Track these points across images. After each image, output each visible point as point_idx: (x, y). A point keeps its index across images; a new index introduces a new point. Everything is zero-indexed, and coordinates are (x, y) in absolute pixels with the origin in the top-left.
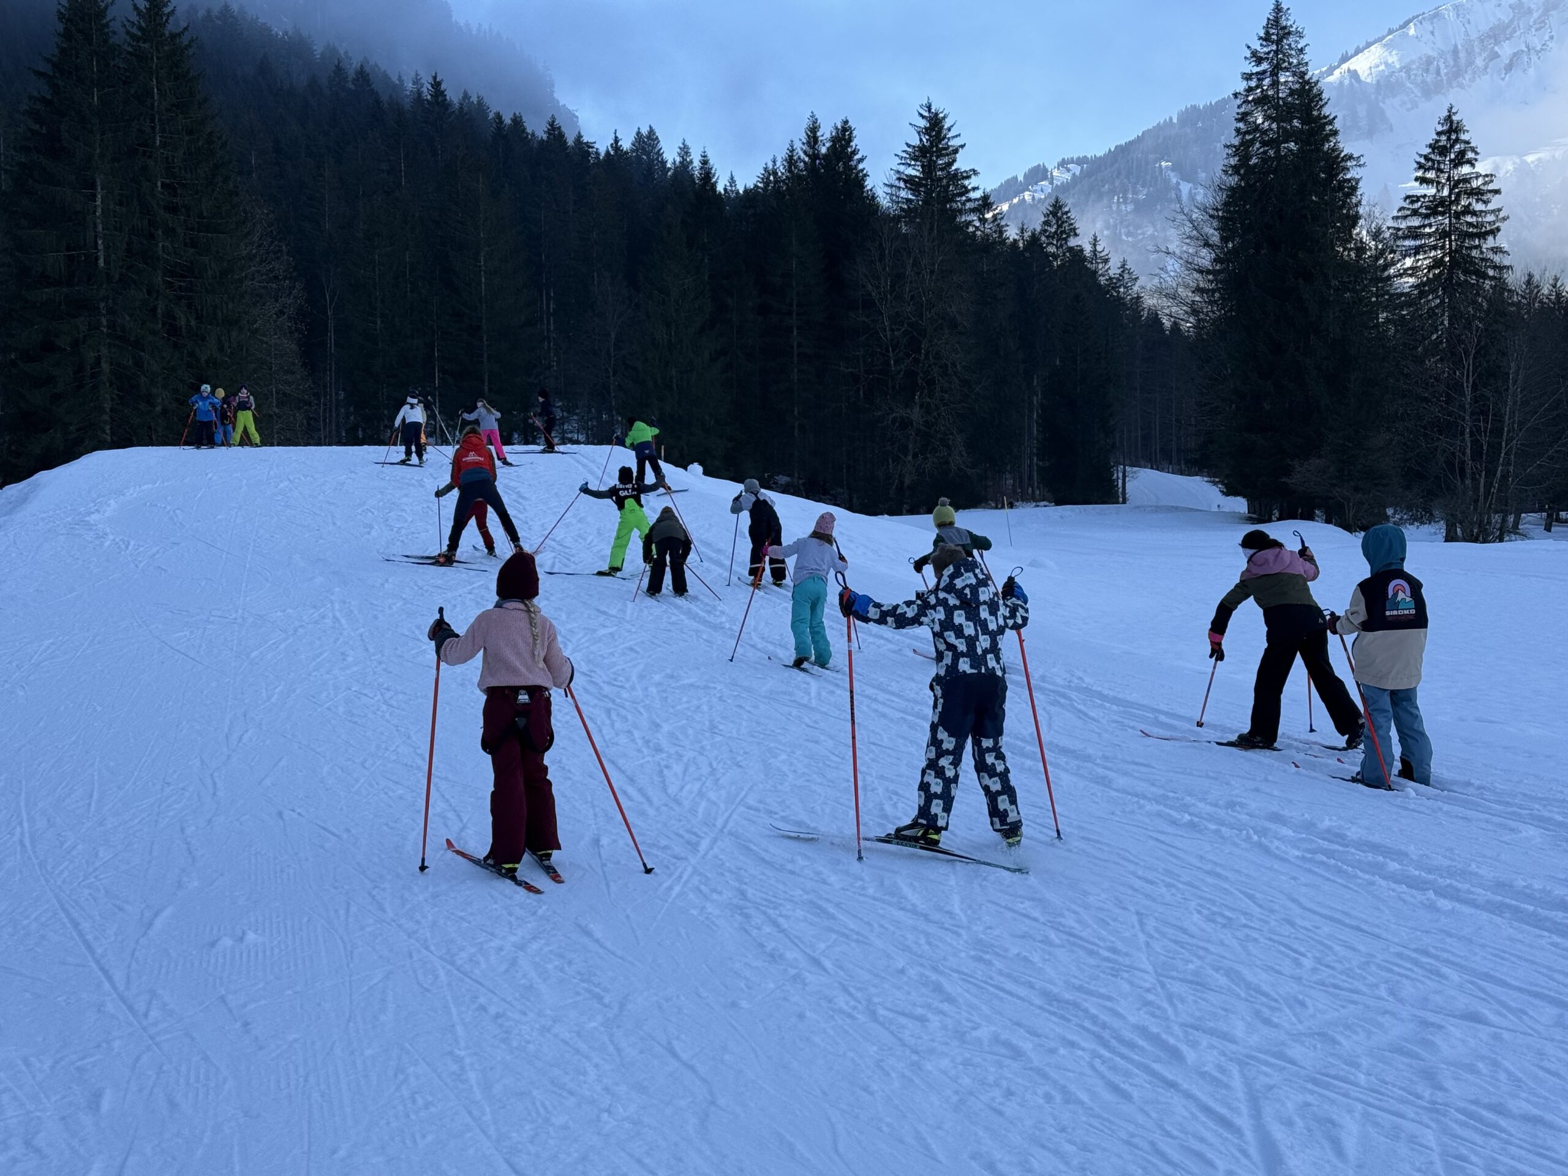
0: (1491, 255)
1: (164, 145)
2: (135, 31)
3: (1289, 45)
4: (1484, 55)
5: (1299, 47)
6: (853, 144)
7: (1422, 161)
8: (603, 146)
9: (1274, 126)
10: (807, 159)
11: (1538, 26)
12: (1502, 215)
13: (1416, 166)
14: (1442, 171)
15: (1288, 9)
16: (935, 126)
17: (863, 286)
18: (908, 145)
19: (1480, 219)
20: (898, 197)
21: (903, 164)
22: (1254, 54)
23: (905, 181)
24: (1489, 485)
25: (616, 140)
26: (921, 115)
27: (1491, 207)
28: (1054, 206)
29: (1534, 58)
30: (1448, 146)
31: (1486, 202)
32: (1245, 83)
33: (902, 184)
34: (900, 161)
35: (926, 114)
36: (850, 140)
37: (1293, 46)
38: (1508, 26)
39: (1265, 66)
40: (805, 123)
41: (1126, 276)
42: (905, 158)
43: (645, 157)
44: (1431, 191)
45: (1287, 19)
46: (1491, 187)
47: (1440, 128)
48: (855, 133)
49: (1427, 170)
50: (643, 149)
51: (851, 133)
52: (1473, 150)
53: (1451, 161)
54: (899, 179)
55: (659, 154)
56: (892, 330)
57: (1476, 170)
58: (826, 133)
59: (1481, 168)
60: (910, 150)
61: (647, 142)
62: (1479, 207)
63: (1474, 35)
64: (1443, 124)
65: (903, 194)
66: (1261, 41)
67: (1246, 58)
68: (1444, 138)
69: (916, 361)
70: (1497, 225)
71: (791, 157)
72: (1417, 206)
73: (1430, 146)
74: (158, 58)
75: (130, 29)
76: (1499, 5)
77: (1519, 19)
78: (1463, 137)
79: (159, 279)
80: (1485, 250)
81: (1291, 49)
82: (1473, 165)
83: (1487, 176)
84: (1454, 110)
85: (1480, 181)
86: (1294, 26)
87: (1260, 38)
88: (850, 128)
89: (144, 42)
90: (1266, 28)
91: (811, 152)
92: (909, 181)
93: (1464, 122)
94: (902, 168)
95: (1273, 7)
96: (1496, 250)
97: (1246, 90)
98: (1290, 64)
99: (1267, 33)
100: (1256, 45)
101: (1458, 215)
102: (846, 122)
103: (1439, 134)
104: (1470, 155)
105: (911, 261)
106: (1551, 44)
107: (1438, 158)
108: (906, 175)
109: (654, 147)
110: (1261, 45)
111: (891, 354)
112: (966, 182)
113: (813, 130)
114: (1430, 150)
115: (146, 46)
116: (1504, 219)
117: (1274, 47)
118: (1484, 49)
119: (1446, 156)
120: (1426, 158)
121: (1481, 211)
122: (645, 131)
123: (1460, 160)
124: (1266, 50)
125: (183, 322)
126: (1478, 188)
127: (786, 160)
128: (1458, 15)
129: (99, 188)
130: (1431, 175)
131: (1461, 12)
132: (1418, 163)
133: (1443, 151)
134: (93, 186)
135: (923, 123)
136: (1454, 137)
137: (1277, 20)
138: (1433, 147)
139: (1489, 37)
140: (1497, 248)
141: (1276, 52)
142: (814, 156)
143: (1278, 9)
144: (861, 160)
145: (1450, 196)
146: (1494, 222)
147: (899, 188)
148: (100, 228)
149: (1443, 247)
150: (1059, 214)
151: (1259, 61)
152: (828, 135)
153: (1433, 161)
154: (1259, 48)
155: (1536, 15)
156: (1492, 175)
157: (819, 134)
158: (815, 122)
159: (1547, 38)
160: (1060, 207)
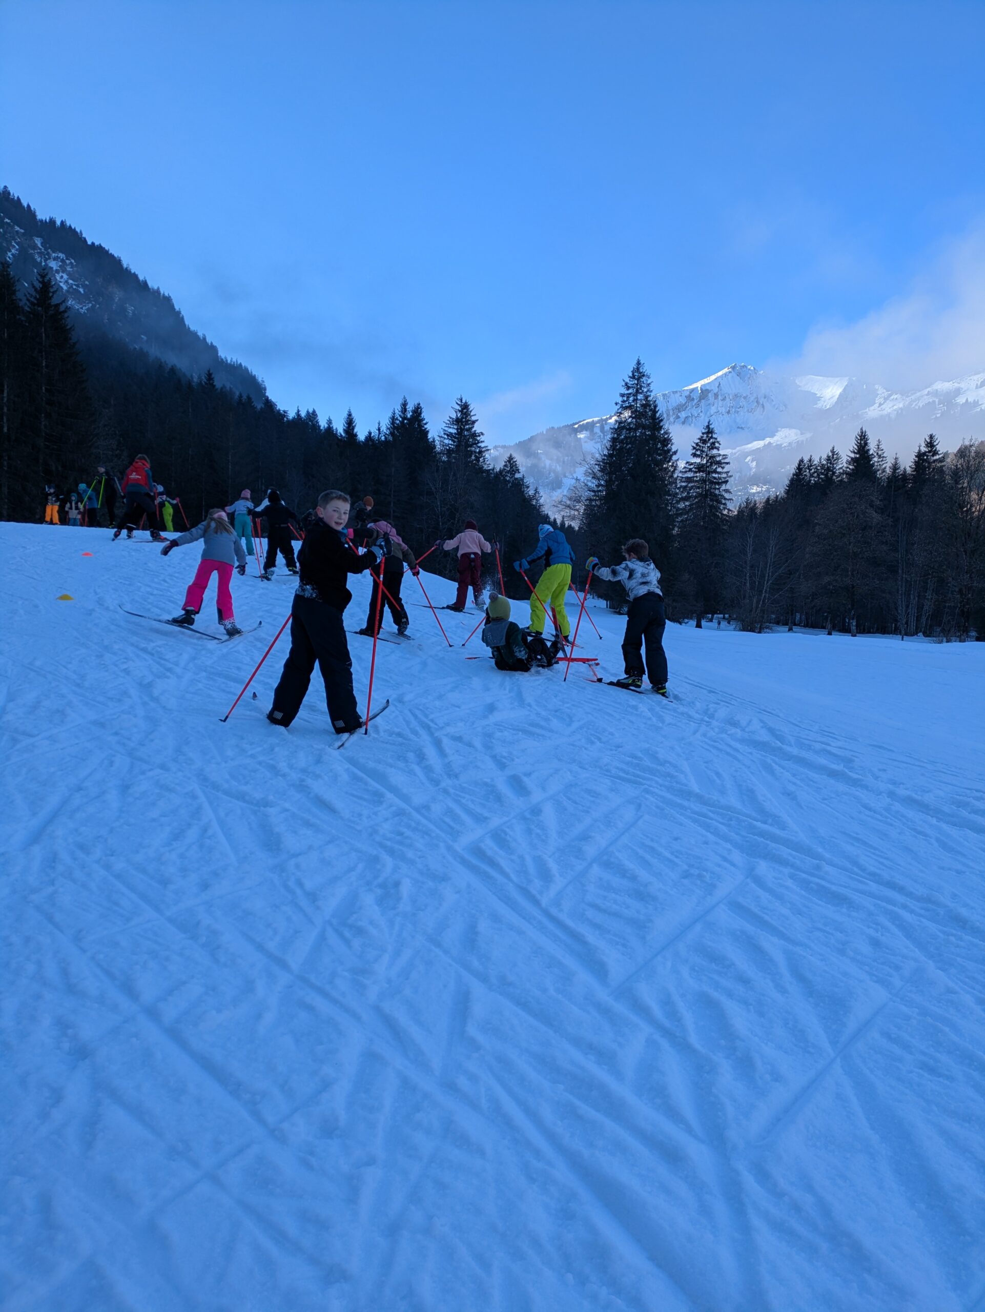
0: (723, 493)
1: (47, 366)
2: (32, 299)
3: (643, 382)
4: (674, 416)
5: (648, 382)
6: (422, 415)
7: (695, 446)
8: (291, 415)
9: (634, 420)
10: (401, 419)
11: (696, 406)
12: (729, 474)
13: (692, 448)
14: (703, 452)
15: (644, 364)
16: (465, 408)
17: (428, 484)
18: (450, 418)
19: (720, 476)
20: (443, 442)
21: (447, 427)
22: (626, 384)
23: (448, 435)
24: (758, 602)
25: (298, 411)
26: (457, 403)
27: (725, 470)
28: (509, 458)
29: (694, 420)
30: (707, 439)
31: (723, 468)
32: (621, 398)
33: (446, 437)
34: (445, 425)
35: (460, 403)
36: (420, 413)
37: (645, 382)
38: (684, 405)
39: (630, 391)
40: (401, 401)
41: (537, 495)
42: (449, 424)
43: (310, 423)
44: (698, 460)
45: (643, 369)
46: (726, 461)
47: (704, 431)
48: (423, 410)
49: (697, 450)
50: (310, 419)
51: (421, 410)
52: (718, 442)
53: (708, 447)
54: (445, 434)
55: (317, 422)
56: (441, 507)
57: (719, 452)
58: (410, 407)
59: (721, 452)
60: (451, 420)
61: (312, 416)
62: (719, 470)
63: (670, 408)
64: (705, 429)
65: (447, 441)
66: (629, 379)
67: (622, 386)
68: (705, 436)
69: (453, 523)
70: (727, 479)
71: (393, 417)
72: (692, 467)
73: (699, 439)
74: (46, 317)
75: (30, 298)
76: (681, 396)
77: (689, 402)
78: (714, 436)
79: (40, 442)
80: (721, 490)
81: (644, 383)
82: (718, 450)
83: (724, 455)
84: (711, 423)
85: (721, 458)
86: (646, 372)
87: (630, 377)
88: (421, 407)
89: (39, 306)
90: (633, 372)
91: (403, 416)
92: (450, 435)
93: (715, 429)
94: (446, 429)
95: (636, 362)
96: (727, 491)
97: (622, 402)
98: (643, 391)
99: (633, 374)
100: (627, 380)
101: (709, 473)
102: (419, 404)
103: (703, 433)
104: (717, 445)
105: (452, 473)
106: (701, 414)
107: (702, 445)
108: (449, 432)
109: (315, 419)
110: (630, 380)
111: (440, 519)
112: (478, 438)
113: (404, 405)
114: (699, 441)
115: (40, 309)
116: (731, 476)
117: (636, 382)
118: (674, 414)
119: (706, 444)
120: (697, 444)
121: (721, 472)
122: (311, 411)
123: (713, 447)
124: (631, 383)
125: (54, 468)
126: (720, 461)
127: (391, 418)
128: (664, 398)
129: (6, 386)
130: (698, 453)
131: (665, 397)
132: (693, 447)
133: (704, 442)
135: (459, 408)
136: (710, 435)
137: (638, 369)
138: (701, 439)
139: (676, 408)
140: (727, 490)
141: (637, 385)
142: (404, 418)
143: (639, 363)
144: (426, 424)
145: (706, 463)
146: (726, 478)
147: (445, 438)
148: (5, 410)
149: (702, 488)
150: (512, 462)
151: (628, 388)
152: (411, 409)
153: (700, 446)
154: (628, 382)
155: (696, 401)
156: (726, 455)
157: (407, 407)
158: (405, 401)
159: (699, 411)
160: (512, 459)
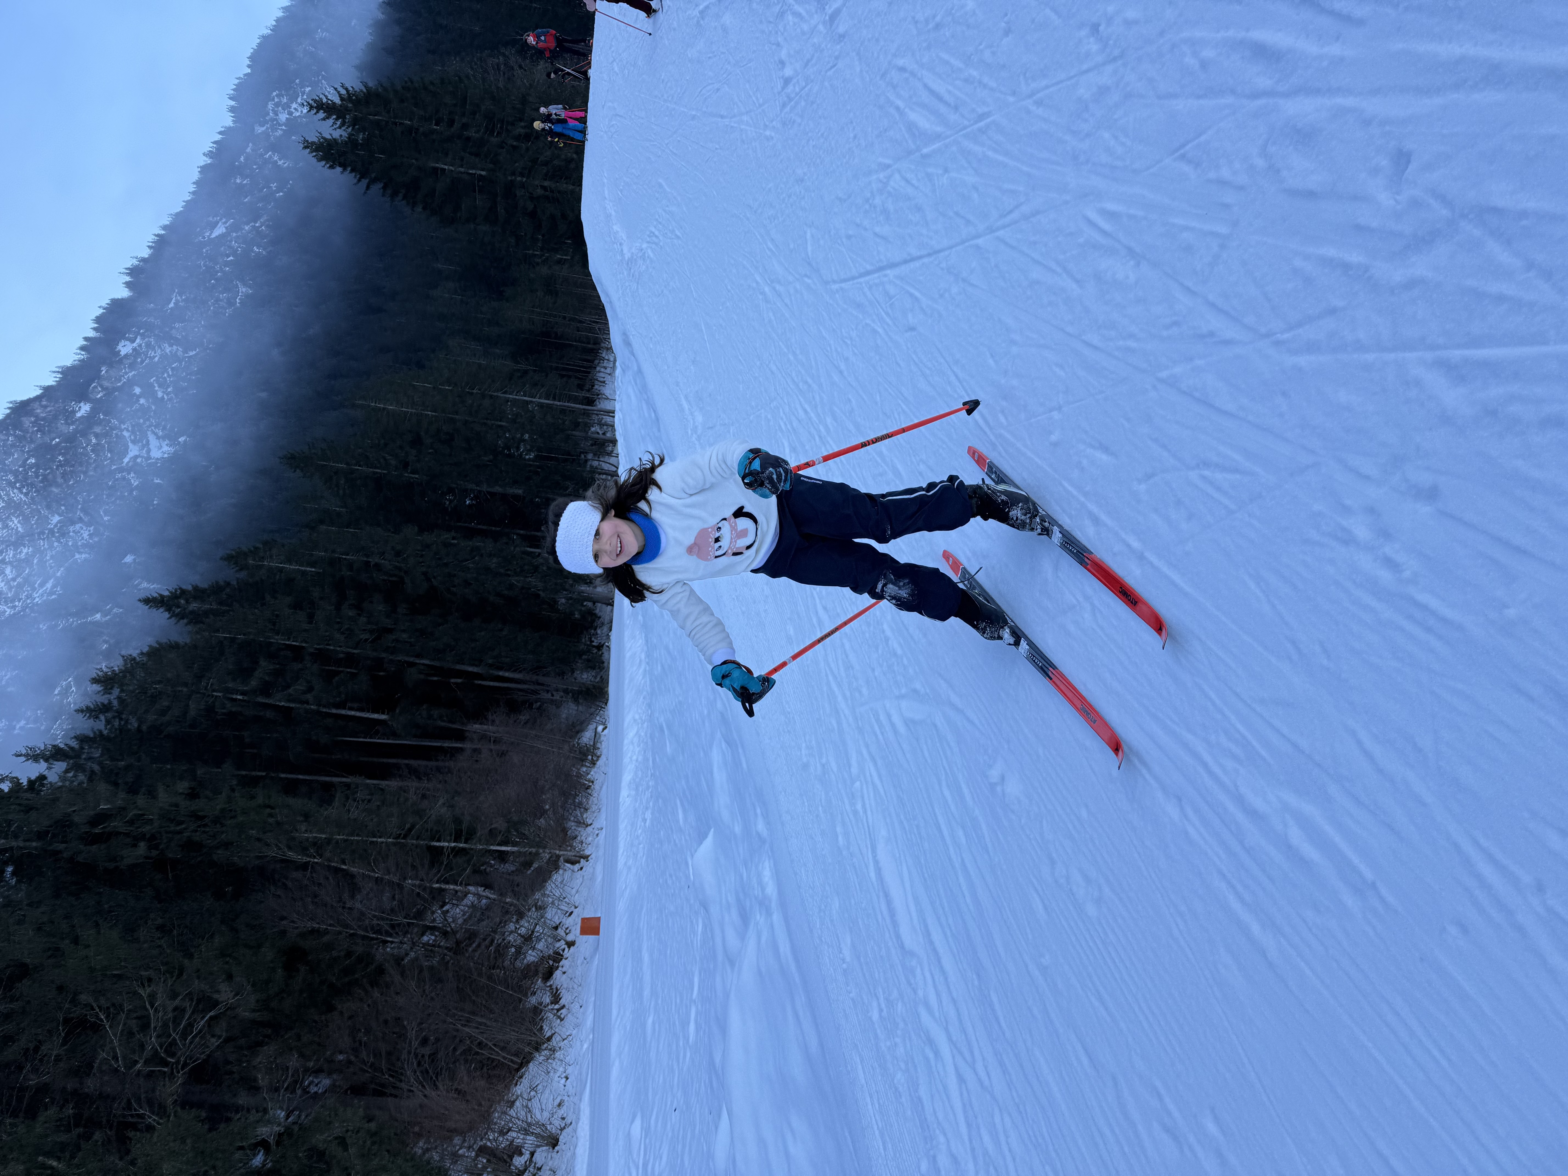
1: (411, 120)
2: (339, 123)
74: (356, 112)
75: (337, 126)
79: (494, 140)
115: (348, 117)
129: (437, 165)
134: (436, 169)
148: (462, 170)
